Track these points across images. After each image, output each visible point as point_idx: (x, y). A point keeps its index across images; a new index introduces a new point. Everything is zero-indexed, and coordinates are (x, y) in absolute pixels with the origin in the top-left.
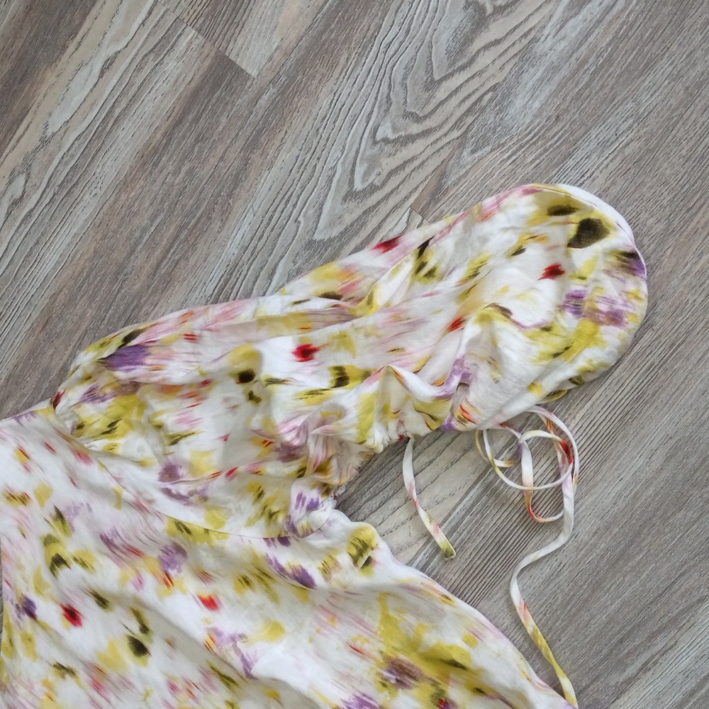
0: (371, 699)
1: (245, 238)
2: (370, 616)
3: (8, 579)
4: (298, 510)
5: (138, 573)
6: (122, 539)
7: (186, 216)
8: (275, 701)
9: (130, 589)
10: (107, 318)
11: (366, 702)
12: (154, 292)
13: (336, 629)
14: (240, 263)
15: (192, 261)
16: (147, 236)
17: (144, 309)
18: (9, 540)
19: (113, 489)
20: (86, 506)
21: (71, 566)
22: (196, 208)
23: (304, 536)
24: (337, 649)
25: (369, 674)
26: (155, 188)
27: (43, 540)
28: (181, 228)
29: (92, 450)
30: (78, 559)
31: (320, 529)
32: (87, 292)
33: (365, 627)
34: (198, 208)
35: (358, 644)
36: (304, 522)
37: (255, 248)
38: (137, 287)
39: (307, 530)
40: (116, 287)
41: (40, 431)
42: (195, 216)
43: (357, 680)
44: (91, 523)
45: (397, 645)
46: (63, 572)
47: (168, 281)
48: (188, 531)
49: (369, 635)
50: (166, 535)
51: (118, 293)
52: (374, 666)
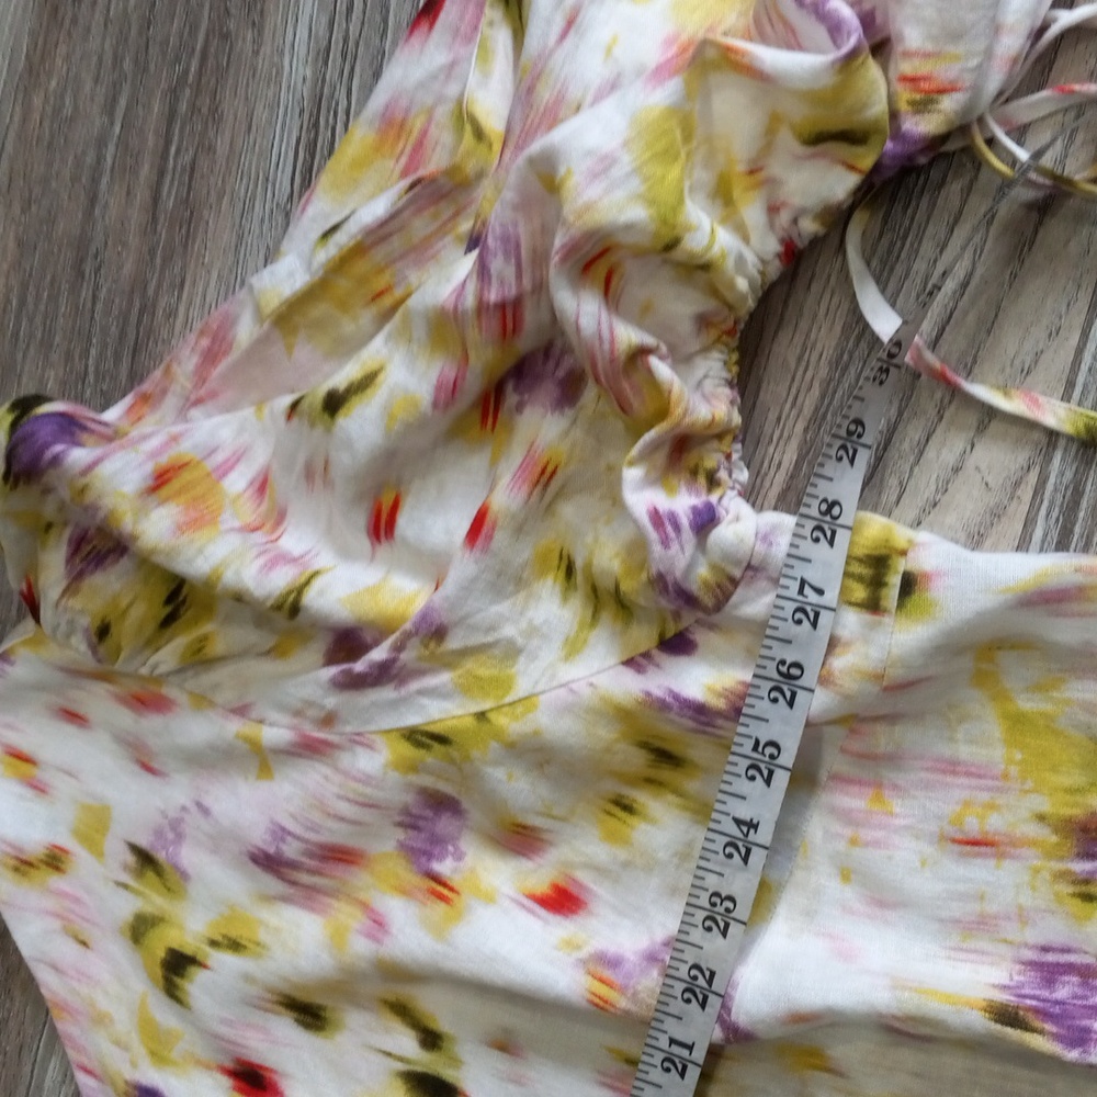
0: (1067, 950)
1: (317, 32)
2: (971, 742)
3: (86, 1062)
4: (675, 547)
5: (366, 908)
6: (298, 838)
7: (178, 59)
8: (817, 1074)
9: (361, 948)
10: (91, 369)
11: (1058, 964)
12: (167, 260)
13: (897, 816)
14: (326, 91)
15: (222, 146)
16: (111, 149)
17: (162, 303)
18: (55, 968)
19: (237, 736)
20: (194, 809)
21: (209, 963)
22: (190, 33)
23: (719, 607)
24: (923, 864)
25: (1034, 888)
26: (94, 44)
27: (129, 934)
28: (174, 93)
29: (161, 675)
30: (220, 939)
31: (749, 567)
32: (31, 336)
33: (968, 774)
34: (194, 29)
35: (973, 826)
36: (703, 571)
37: (346, 40)
38: (128, 268)
39: (719, 586)
40: (85, 293)
41: (39, 687)
42: (193, 50)
43: (1009, 918)
44: (218, 842)
45: (1076, 778)
46: (196, 985)
47: (189, 218)
48: (441, 739)
49: (989, 789)
50: (394, 776)
51: (94, 303)
52: (1037, 863)
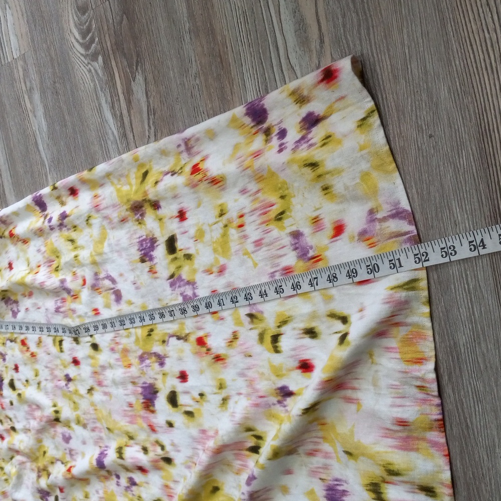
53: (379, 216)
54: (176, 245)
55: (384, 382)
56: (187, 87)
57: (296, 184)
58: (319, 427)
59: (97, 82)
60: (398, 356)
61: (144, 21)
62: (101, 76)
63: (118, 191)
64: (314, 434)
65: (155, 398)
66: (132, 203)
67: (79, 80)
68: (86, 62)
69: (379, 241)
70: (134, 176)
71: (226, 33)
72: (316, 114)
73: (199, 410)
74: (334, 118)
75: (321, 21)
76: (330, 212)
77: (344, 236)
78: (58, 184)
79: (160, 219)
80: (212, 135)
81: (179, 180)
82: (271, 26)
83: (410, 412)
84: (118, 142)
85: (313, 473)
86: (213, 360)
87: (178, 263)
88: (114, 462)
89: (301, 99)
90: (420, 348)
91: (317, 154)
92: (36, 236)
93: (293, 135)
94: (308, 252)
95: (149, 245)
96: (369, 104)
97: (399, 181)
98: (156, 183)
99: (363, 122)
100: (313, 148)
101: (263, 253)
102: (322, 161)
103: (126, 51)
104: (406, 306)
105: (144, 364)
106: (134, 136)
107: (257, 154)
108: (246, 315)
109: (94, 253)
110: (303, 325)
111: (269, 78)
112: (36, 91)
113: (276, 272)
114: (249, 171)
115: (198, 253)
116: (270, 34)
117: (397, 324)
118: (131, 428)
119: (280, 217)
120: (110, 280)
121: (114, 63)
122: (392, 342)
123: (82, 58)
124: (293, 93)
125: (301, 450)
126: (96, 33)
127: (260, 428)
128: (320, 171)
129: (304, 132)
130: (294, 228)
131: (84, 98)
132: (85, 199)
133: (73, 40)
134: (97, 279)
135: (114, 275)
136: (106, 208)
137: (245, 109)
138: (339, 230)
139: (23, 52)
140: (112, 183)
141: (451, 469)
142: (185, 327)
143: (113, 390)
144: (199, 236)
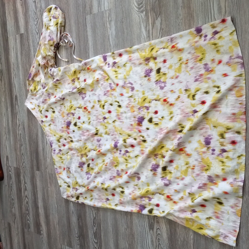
3: (39, 120)
6: (44, 100)
13: (66, 84)
19: (40, 96)
25: (71, 85)
29: (35, 94)
41: (30, 97)
44: (41, 103)
45: (71, 78)
46: (42, 112)
48: (47, 90)
49: (68, 80)
53: (233, 58)
54: (160, 71)
55: (229, 104)
56: (177, 22)
57: (208, 50)
58: (206, 120)
59: (141, 20)
60: (235, 96)
61: (165, 3)
62: (143, 18)
63: (140, 54)
64: (203, 123)
65: (143, 121)
66: (146, 58)
67: (133, 19)
68: (138, 13)
69: (232, 64)
70: (148, 50)
71: (195, 8)
72: (218, 31)
73: (160, 122)
74: (223, 32)
75: (226, 7)
76: (218, 57)
77: (221, 64)
78: (115, 52)
79: (156, 63)
80: (181, 36)
81: (166, 50)
82: (210, 7)
83: (236, 111)
84: (146, 38)
85: (201, 135)
86: (169, 105)
87: (160, 76)
88: (122, 144)
89: (213, 27)
90: (242, 93)
91: (216, 41)
92: (100, 69)
93: (209, 36)
94: (209, 69)
95: (149, 71)
96: (234, 29)
97: (239, 49)
98: (157, 51)
99: (231, 33)
100: (216, 40)
101: (193, 71)
102: (218, 43)
103: (155, 11)
104: (239, 81)
105: (140, 110)
106: (153, 37)
107: (196, 42)
108: (184, 90)
109: (126, 75)
110: (204, 91)
111: (207, 21)
112: (113, 21)
113: (197, 76)
114: (193, 47)
115: (169, 73)
116: (210, 9)
117: (236, 87)
118: (130, 133)
119: (201, 60)
120: (130, 84)
121: (149, 14)
122: (233, 92)
123: (137, 12)
124: (212, 25)
125: (198, 129)
126: (144, 5)
127: (184, 124)
128: (217, 46)
129: (213, 36)
130: (205, 63)
131: (134, 25)
132: (125, 57)
133: (134, 6)
134: (125, 84)
135: (132, 82)
136: (135, 60)
137: (195, 29)
138: (220, 62)
139: (110, 8)
140: (138, 52)
141: (246, 125)
142: (159, 96)
143: (125, 121)
144: (170, 67)
